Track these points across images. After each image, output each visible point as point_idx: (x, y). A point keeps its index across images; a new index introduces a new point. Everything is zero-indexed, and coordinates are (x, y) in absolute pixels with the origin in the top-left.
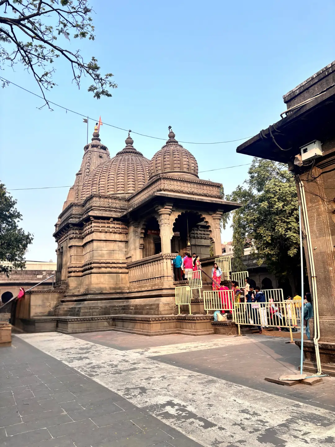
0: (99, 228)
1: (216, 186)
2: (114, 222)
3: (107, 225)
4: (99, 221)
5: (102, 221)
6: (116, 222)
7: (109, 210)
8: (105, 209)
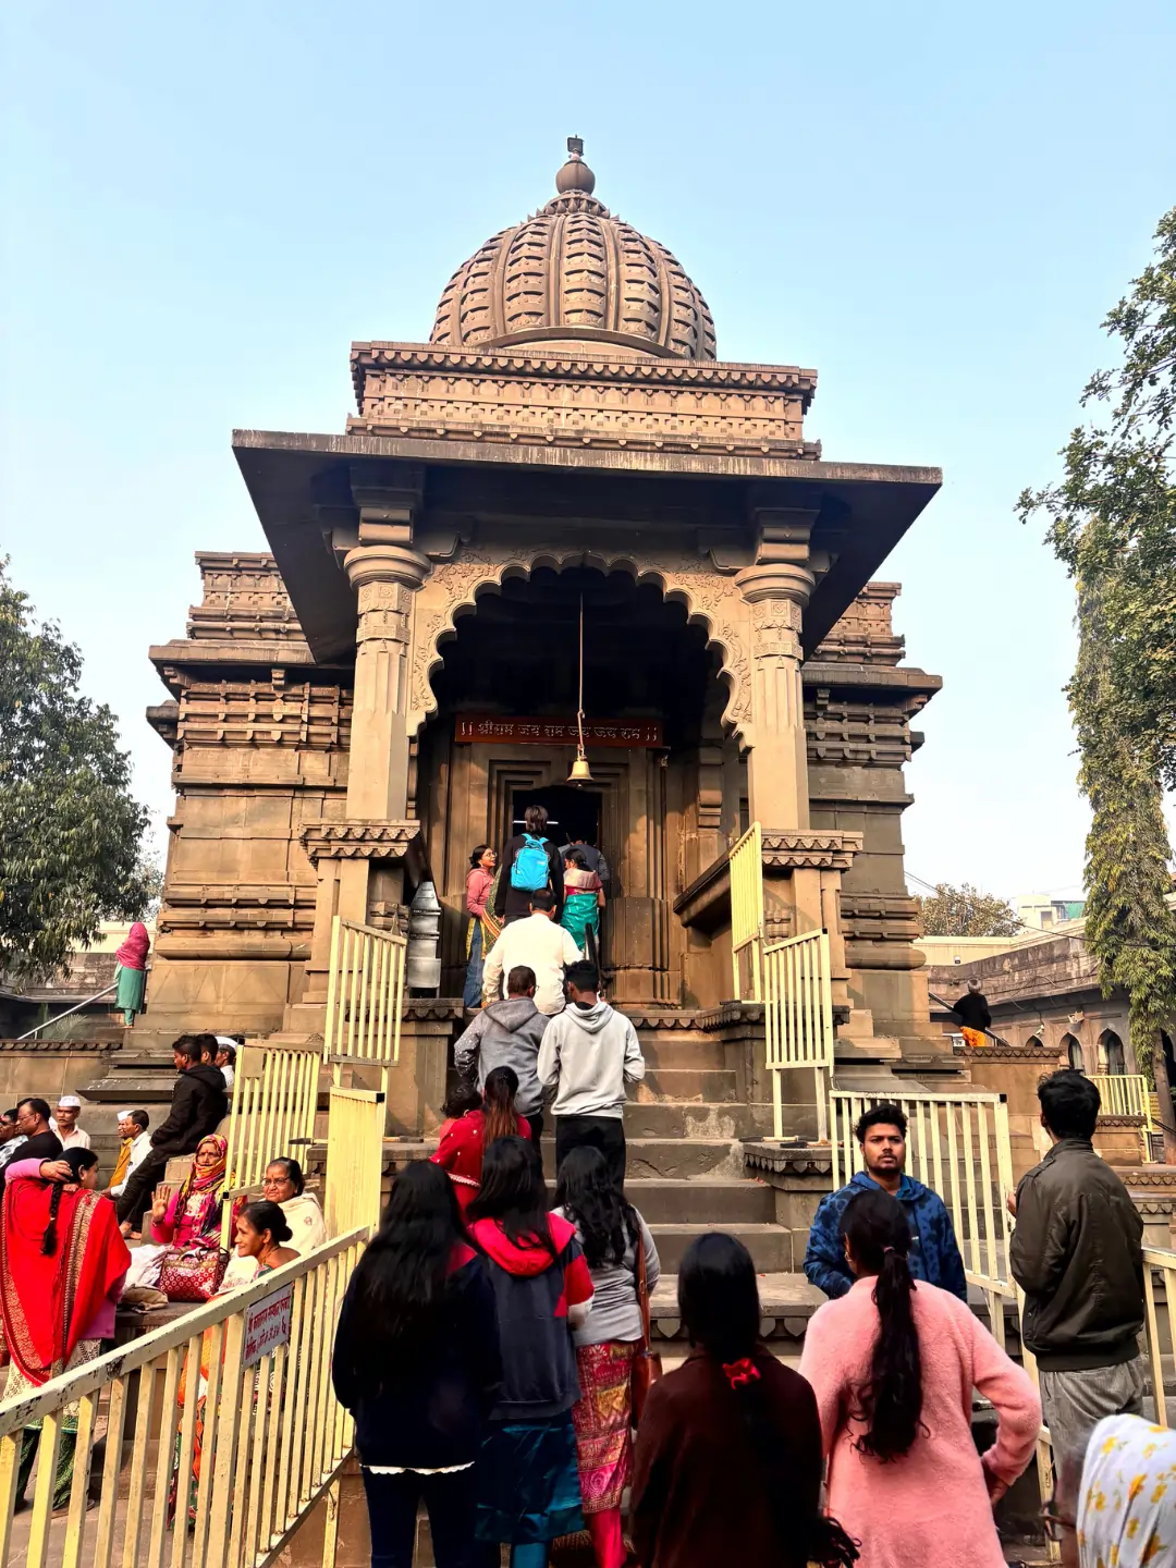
0: (215, 726)
1: (767, 387)
2: (295, 690)
3: (252, 708)
4: (217, 688)
5: (232, 687)
6: (306, 690)
7: (277, 631)
8: (252, 625)
